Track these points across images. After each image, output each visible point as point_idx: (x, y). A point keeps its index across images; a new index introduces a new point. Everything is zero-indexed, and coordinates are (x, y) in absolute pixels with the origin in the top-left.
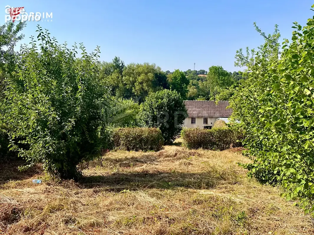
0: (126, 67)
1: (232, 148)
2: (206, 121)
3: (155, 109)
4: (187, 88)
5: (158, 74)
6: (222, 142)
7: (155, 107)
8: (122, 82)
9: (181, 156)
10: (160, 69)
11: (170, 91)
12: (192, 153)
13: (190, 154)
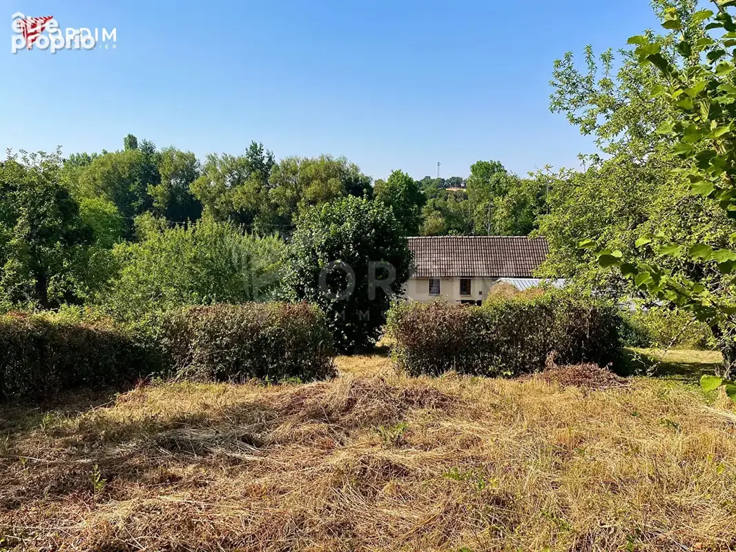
0: (277, 166)
1: (555, 365)
2: (465, 286)
3: (319, 251)
4: (420, 213)
5: (353, 181)
6: (517, 345)
7: (319, 246)
8: (268, 200)
9: (369, 409)
10: (357, 169)
11: (365, 200)
12: (417, 392)
13: (408, 399)
